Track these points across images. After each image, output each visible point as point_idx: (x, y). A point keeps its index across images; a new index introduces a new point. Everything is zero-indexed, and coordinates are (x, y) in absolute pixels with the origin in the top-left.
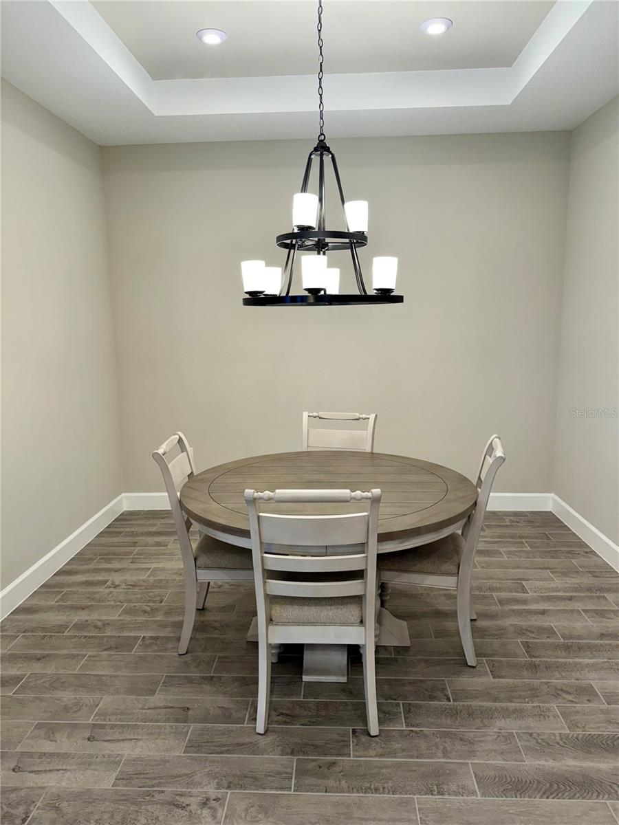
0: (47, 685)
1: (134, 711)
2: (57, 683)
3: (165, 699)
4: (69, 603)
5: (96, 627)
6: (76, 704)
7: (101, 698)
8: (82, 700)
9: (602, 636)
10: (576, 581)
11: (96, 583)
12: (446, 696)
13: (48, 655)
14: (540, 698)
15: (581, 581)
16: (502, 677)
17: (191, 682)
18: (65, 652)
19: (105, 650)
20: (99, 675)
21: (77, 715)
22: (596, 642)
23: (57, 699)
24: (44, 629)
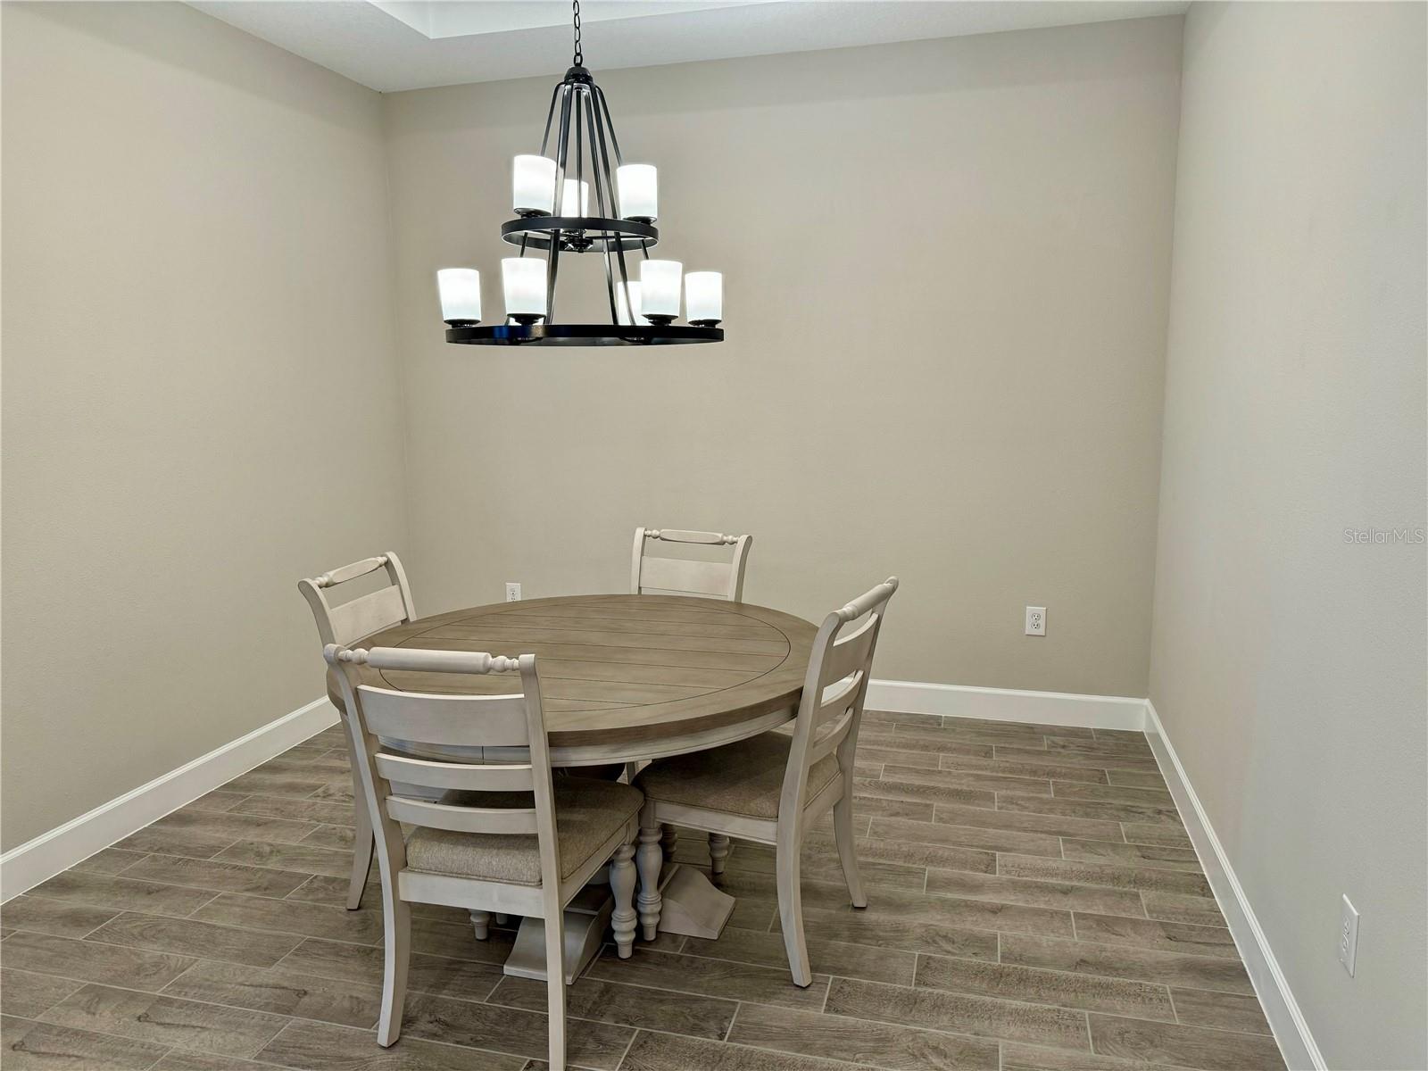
0: (135, 932)
1: (229, 986)
2: (154, 931)
3: (283, 974)
4: (247, 814)
5: (259, 855)
6: (156, 965)
7: (196, 960)
8: (168, 958)
9: (1082, 964)
10: (1102, 861)
11: (303, 789)
12: (721, 1029)
13: (167, 889)
14: (885, 1056)
15: (1107, 862)
16: (843, 1012)
17: (337, 954)
18: (193, 886)
19: (248, 890)
20: (214, 926)
21: (148, 981)
22: (1062, 972)
23: (135, 954)
24: (187, 850)
